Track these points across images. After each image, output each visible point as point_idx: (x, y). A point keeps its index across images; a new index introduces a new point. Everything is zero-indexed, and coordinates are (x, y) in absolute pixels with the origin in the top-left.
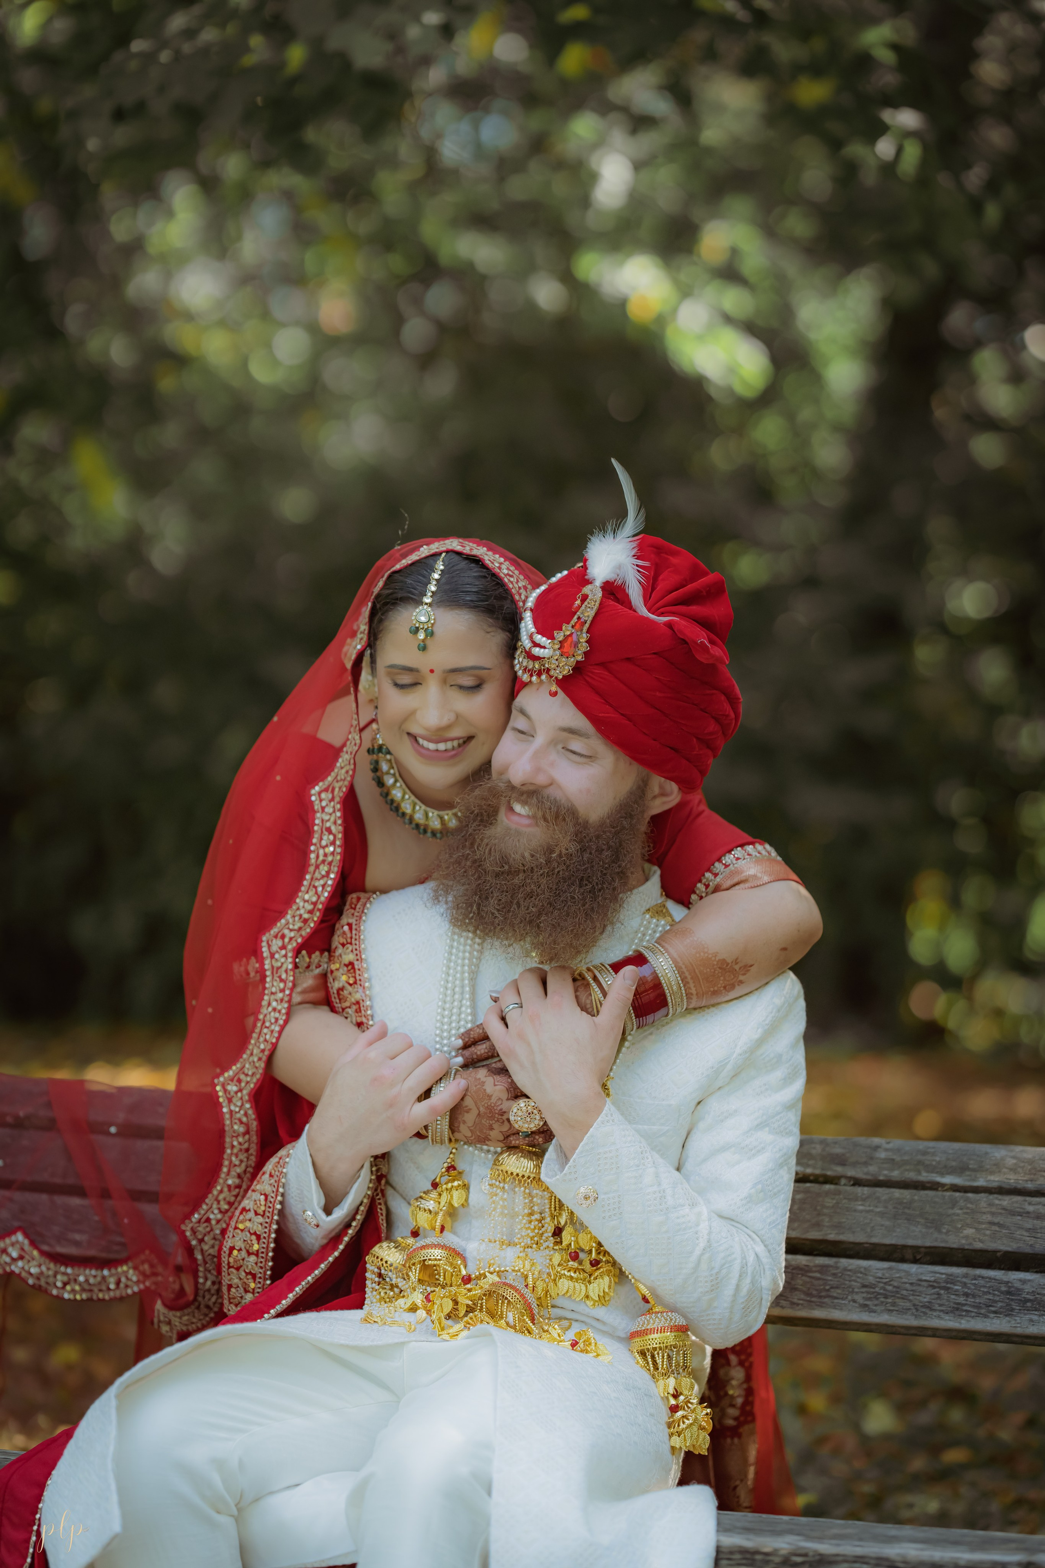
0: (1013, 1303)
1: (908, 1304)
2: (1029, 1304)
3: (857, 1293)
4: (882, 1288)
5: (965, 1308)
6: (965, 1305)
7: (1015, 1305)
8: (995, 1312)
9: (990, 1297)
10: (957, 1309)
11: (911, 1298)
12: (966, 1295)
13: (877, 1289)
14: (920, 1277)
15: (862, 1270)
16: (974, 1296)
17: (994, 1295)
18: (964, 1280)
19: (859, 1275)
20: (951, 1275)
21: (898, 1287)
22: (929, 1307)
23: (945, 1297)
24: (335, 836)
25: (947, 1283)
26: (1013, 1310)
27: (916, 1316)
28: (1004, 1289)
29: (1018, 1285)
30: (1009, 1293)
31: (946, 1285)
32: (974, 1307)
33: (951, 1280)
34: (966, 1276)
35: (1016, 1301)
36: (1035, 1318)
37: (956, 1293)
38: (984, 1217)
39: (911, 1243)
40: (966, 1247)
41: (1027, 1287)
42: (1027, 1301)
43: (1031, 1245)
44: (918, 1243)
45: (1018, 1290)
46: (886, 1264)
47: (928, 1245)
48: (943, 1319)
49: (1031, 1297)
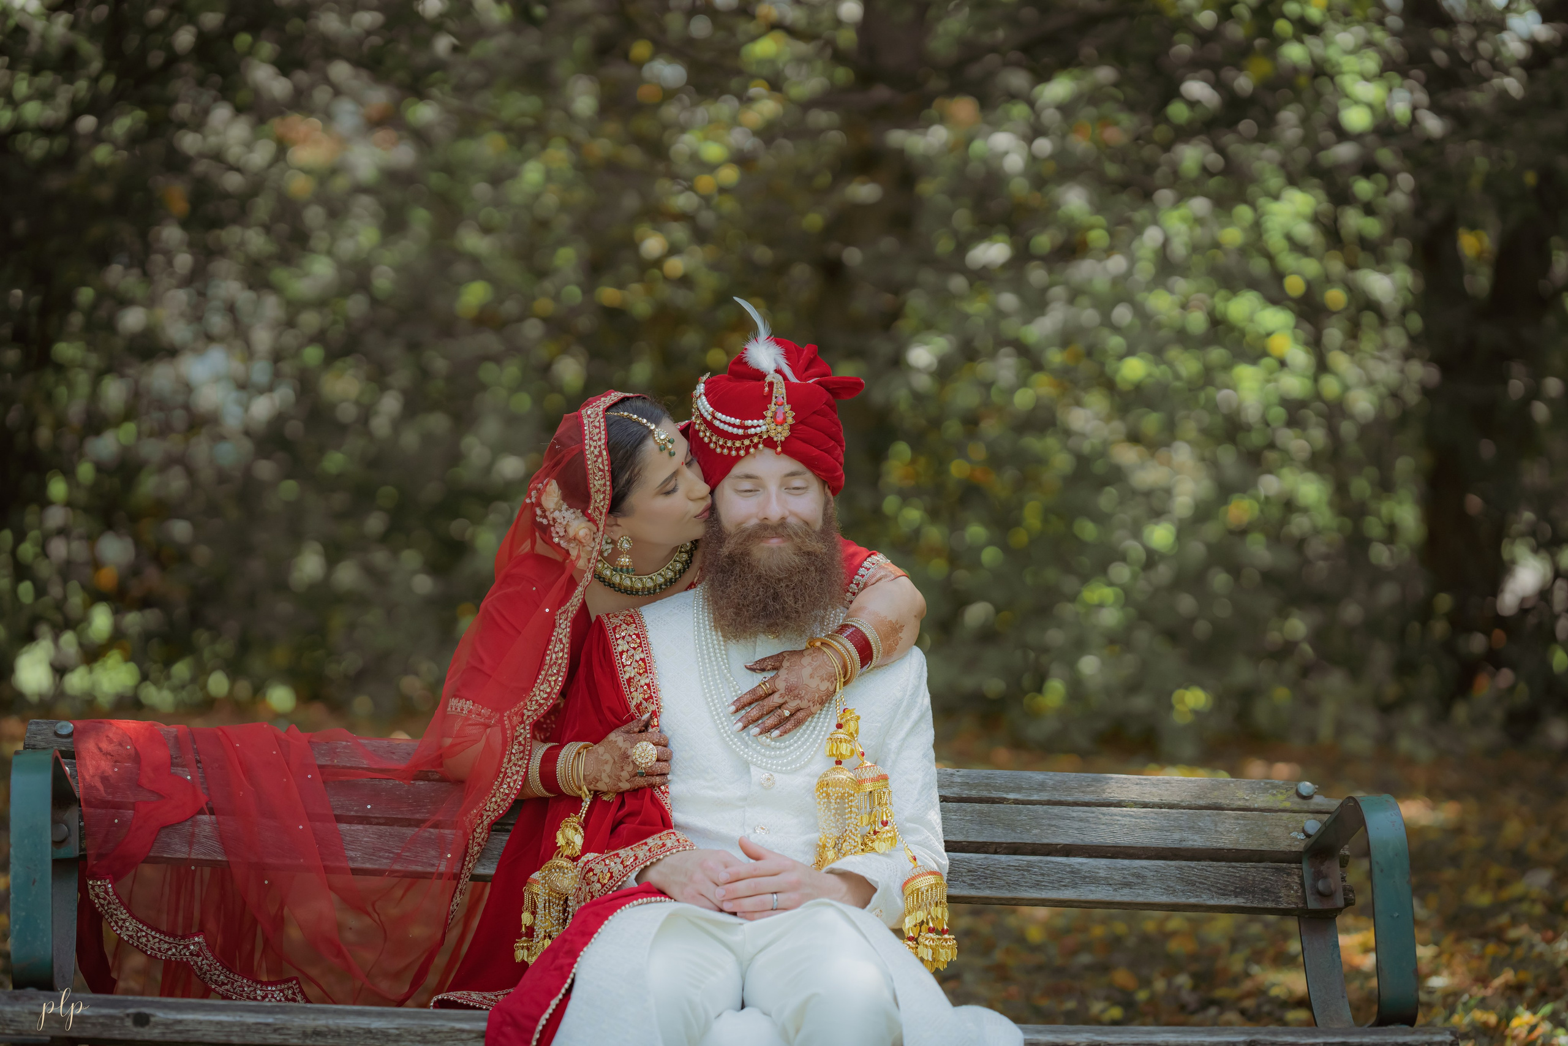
1: (1002, 883)
2: (1087, 880)
3: (965, 876)
4: (982, 872)
5: (1043, 884)
7: (1077, 880)
8: (1065, 886)
9: (1059, 876)
10: (1038, 885)
11: (1004, 878)
12: (1043, 875)
13: (979, 873)
16: (1048, 876)
17: (1062, 874)
21: (994, 871)
22: (1017, 883)
23: (1028, 876)
24: (564, 645)
25: (1028, 867)
26: (1077, 884)
28: (1068, 870)
29: (1077, 866)
30: (1072, 872)
32: (1049, 882)
33: (1030, 865)
34: (1041, 862)
35: (1077, 878)
36: (1093, 888)
37: (1035, 874)
38: (1044, 821)
39: (997, 840)
40: (1037, 842)
41: (1084, 868)
42: (1086, 877)
43: (1082, 840)
44: (1003, 840)
45: (1079, 870)
46: (982, 856)
47: (1009, 841)
48: (1029, 892)
49: (1089, 875)
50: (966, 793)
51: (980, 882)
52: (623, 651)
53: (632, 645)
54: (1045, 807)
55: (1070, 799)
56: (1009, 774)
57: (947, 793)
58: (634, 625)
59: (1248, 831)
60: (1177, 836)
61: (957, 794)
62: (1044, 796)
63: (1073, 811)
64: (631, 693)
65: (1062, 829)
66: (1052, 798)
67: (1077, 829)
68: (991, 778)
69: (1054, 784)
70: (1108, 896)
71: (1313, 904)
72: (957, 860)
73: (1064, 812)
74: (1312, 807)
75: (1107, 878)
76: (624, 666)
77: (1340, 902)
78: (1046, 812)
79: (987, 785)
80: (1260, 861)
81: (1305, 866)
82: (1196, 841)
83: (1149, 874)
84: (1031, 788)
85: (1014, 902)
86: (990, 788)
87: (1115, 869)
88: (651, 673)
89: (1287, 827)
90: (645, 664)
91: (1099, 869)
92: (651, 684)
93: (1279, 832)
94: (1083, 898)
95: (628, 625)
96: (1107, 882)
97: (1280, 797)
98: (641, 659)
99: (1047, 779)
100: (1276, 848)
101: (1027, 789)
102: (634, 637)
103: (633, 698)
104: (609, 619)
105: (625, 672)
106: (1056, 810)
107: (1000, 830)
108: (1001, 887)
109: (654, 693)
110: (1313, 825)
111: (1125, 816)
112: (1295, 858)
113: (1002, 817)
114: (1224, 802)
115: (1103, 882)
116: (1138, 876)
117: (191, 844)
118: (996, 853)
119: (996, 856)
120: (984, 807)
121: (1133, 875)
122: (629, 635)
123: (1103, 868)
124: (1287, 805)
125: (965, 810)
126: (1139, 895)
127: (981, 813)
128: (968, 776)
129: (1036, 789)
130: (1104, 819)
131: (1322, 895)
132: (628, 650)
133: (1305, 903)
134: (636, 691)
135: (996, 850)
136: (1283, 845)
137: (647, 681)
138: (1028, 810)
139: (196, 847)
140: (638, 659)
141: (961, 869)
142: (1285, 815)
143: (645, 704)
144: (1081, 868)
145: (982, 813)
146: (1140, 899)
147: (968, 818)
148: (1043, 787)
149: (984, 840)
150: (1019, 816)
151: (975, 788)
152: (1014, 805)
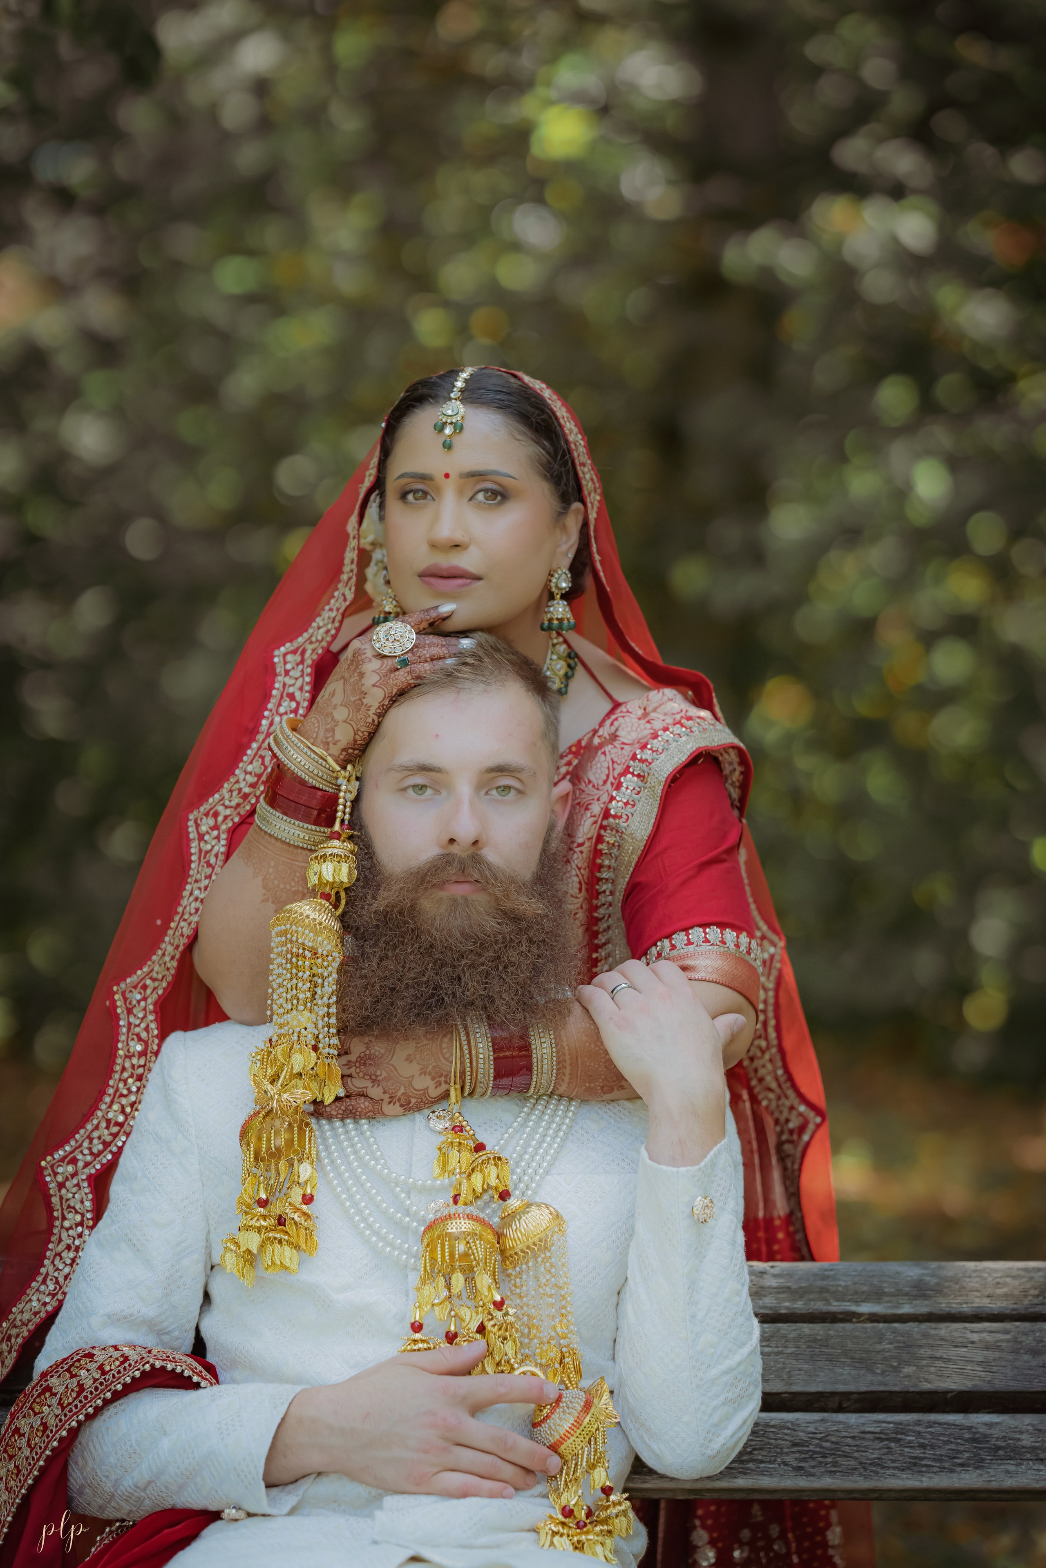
0: (981, 1452)
1: (853, 1463)
2: (1001, 1452)
4: (818, 1445)
5: (924, 1462)
6: (924, 1458)
7: (983, 1455)
8: (962, 1465)
9: (953, 1446)
10: (915, 1464)
11: (857, 1454)
12: (923, 1446)
13: (812, 1448)
14: (862, 1429)
15: (789, 1425)
16: (933, 1447)
17: (958, 1444)
18: (918, 1428)
19: (786, 1431)
20: (900, 1424)
21: (838, 1443)
23: (898, 1450)
24: (298, 704)
25: (897, 1433)
26: (982, 1460)
27: (865, 1477)
28: (967, 1436)
29: (983, 1429)
30: (973, 1440)
31: (897, 1435)
32: (934, 1460)
33: (901, 1429)
34: (918, 1423)
35: (985, 1450)
36: (1012, 1468)
37: (909, 1445)
38: (922, 1351)
39: (841, 1388)
40: (912, 1389)
41: (995, 1432)
42: (998, 1448)
43: (989, 1382)
44: (852, 1388)
45: (985, 1436)
46: (816, 1416)
47: (863, 1389)
48: (899, 1478)
49: (1003, 1444)
54: (924, 1326)
56: (860, 1268)
61: (771, 1308)
62: (922, 1307)
63: (972, 1332)
65: (955, 1363)
66: (935, 1310)
67: (980, 1363)
68: (828, 1277)
69: (938, 1284)
70: (1037, 1481)
72: (773, 1426)
73: (956, 1334)
75: (1034, 1448)
78: (926, 1335)
79: (823, 1290)
84: (899, 1293)
85: (876, 1495)
86: (827, 1296)
91: (1021, 1433)
94: (994, 1485)
96: (1036, 1454)
99: (927, 1275)
101: (892, 1295)
106: (944, 1329)
107: (847, 1370)
113: (850, 1345)
115: (1028, 1456)
118: (840, 1409)
119: (841, 1417)
120: (818, 1329)
123: (1027, 1431)
125: (784, 1336)
127: (813, 1340)
128: (790, 1275)
129: (907, 1294)
135: (840, 1404)
138: (895, 1331)
141: (780, 1442)
145: (815, 1341)
147: (789, 1351)
148: (920, 1290)
149: (820, 1389)
150: (880, 1343)
151: (801, 1297)
152: (869, 1325)
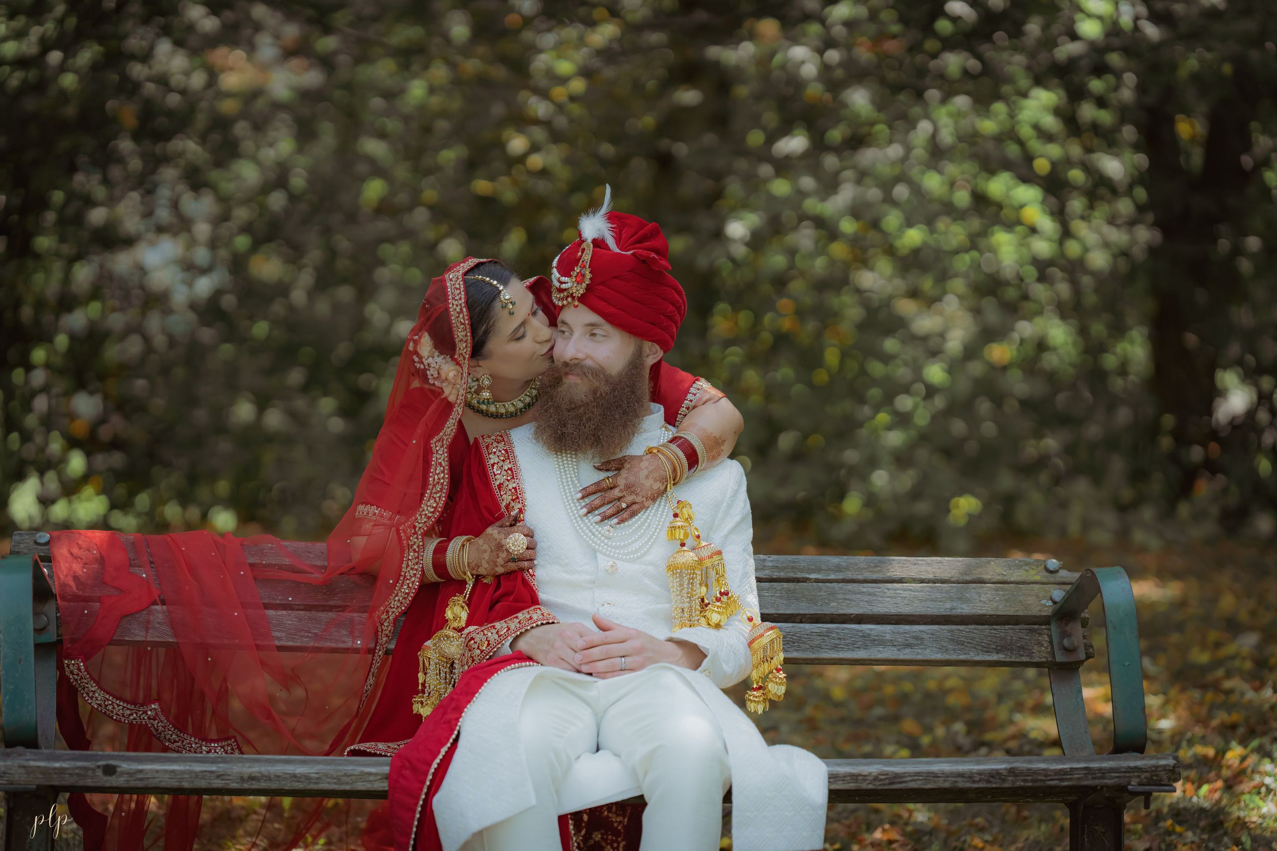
0: (867, 642)
2: (876, 642)
4: (790, 638)
5: (840, 646)
6: (840, 644)
7: (868, 643)
8: (858, 648)
9: (853, 639)
10: (836, 647)
11: (808, 642)
12: (840, 639)
13: (788, 639)
14: (812, 631)
16: (844, 639)
18: (838, 631)
20: (829, 629)
21: (800, 637)
22: (819, 647)
23: (828, 641)
26: (867, 646)
27: (813, 653)
28: (860, 634)
29: (867, 631)
30: (864, 636)
31: (828, 634)
32: (845, 645)
33: (829, 631)
34: (838, 628)
35: (868, 641)
36: (881, 649)
37: (833, 638)
38: (840, 596)
39: (802, 612)
40: (835, 613)
41: (873, 633)
42: (875, 640)
43: (871, 610)
45: (869, 634)
46: (790, 625)
47: (812, 612)
48: (828, 653)
49: (877, 638)
50: (775, 575)
51: (789, 646)
52: (494, 463)
53: (502, 458)
54: (841, 585)
55: (860, 577)
56: (810, 558)
57: (762, 575)
58: (503, 443)
59: (1006, 600)
60: (948, 605)
61: (769, 576)
62: (840, 576)
63: (863, 587)
64: (501, 496)
65: (855, 602)
66: (846, 577)
67: (867, 602)
68: (796, 562)
69: (847, 566)
70: (893, 655)
71: (1060, 658)
73: (856, 588)
74: (1058, 580)
75: (892, 640)
76: (495, 475)
77: (1082, 655)
78: (841, 588)
79: (793, 568)
80: (1016, 624)
81: (1053, 627)
82: (965, 609)
83: (926, 636)
84: (829, 570)
85: (817, 662)
86: (795, 570)
87: (899, 633)
88: (517, 479)
89: (1037, 596)
90: (512, 472)
91: (886, 633)
92: (517, 488)
93: (1031, 600)
94: (873, 657)
95: (498, 443)
96: (892, 643)
97: (1032, 572)
98: (509, 469)
99: (842, 562)
100: (1029, 613)
101: (825, 570)
102: (503, 452)
103: (503, 500)
104: (483, 439)
105: (496, 479)
106: (850, 586)
107: (804, 604)
108: (806, 650)
109: (520, 494)
110: (1058, 594)
111: (905, 590)
112: (1045, 621)
113: (806, 593)
114: (987, 577)
115: (889, 644)
116: (917, 638)
117: (147, 629)
118: (801, 622)
119: (802, 625)
120: (791, 585)
121: (913, 637)
122: (499, 451)
123: (888, 633)
124: (1038, 578)
125: (775, 588)
126: (918, 654)
127: (788, 590)
128: (778, 561)
129: (832, 570)
130: (888, 593)
131: (1067, 650)
132: (498, 462)
133: (1054, 657)
134: (506, 494)
135: (801, 620)
136: (1035, 611)
137: (514, 485)
138: (827, 587)
139: (151, 631)
140: (506, 468)
142: (1036, 587)
143: (512, 504)
144: (870, 633)
145: (790, 590)
146: (919, 657)
147: (777, 595)
148: (838, 568)
149: (792, 612)
150: (820, 592)
151: (783, 570)
152: (815, 584)
